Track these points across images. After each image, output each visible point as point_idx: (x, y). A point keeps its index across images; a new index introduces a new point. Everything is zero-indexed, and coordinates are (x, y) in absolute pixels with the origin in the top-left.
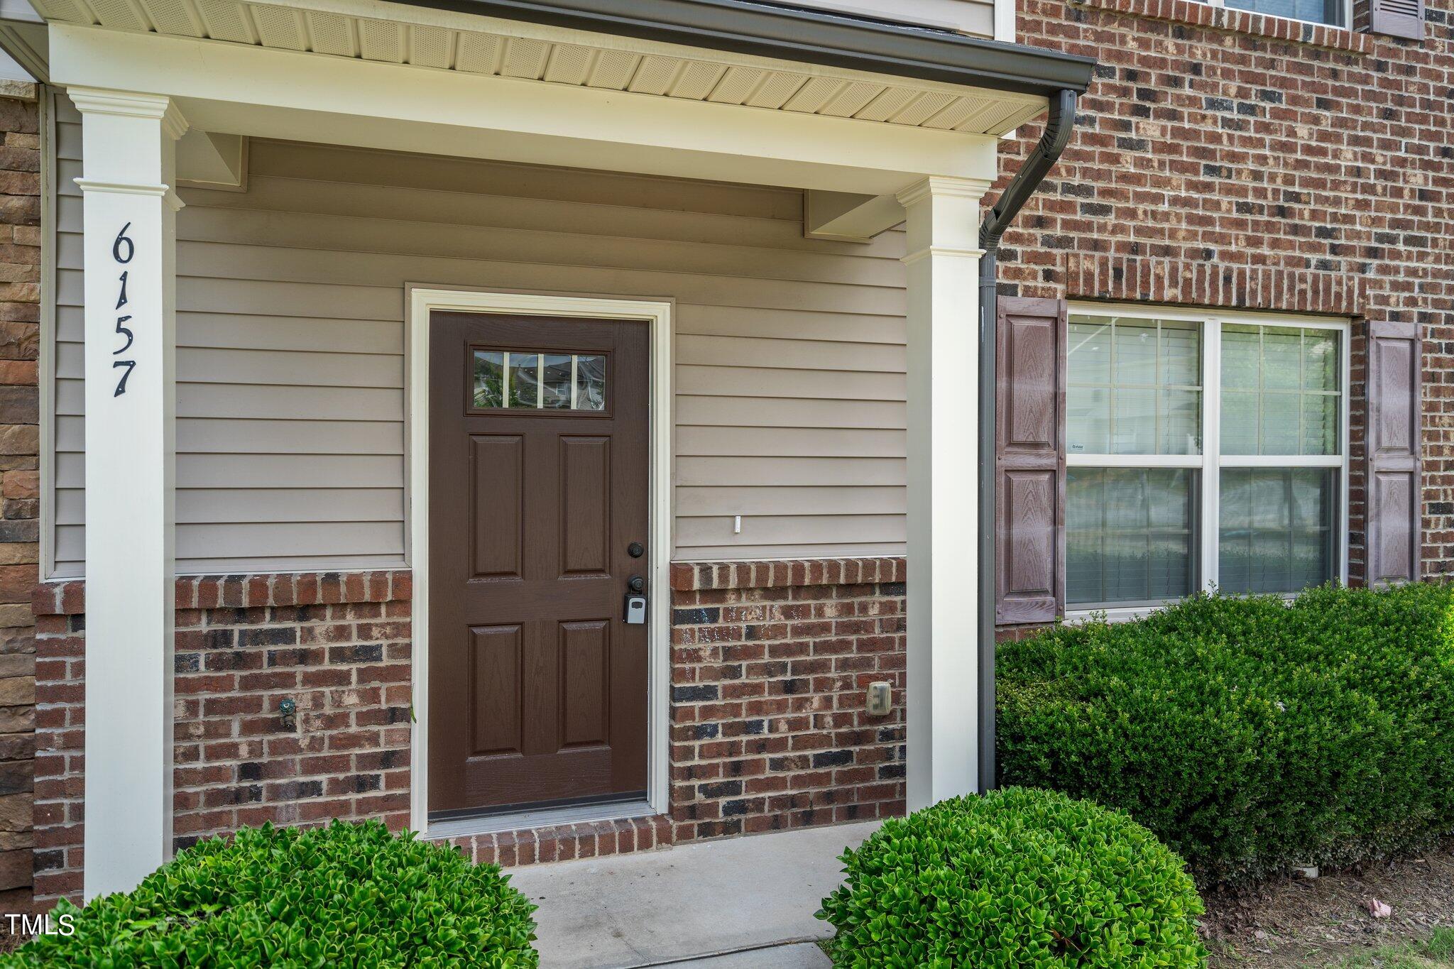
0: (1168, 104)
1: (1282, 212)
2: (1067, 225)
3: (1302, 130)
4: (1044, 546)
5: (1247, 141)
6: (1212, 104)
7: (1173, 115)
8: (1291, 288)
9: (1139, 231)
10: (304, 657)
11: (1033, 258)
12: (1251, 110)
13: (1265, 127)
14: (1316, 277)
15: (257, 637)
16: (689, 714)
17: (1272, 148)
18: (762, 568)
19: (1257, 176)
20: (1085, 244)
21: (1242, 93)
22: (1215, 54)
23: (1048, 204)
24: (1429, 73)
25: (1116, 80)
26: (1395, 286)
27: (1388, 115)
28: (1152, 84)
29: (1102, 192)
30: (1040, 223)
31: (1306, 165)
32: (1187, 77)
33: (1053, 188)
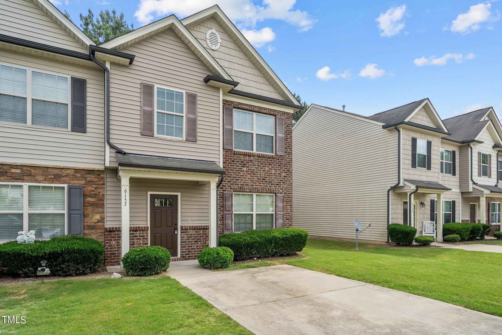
0: (247, 166)
1: (264, 179)
2: (233, 182)
3: (267, 168)
4: (230, 224)
5: (259, 170)
6: (254, 165)
7: (248, 167)
8: (265, 190)
9: (243, 182)
10: (136, 236)
11: (229, 186)
12: (259, 166)
13: (261, 168)
14: (269, 188)
16: (183, 244)
17: (262, 171)
18: (192, 226)
19: (260, 175)
20: (236, 184)
21: (258, 164)
22: (254, 159)
23: (231, 179)
24: (285, 160)
25: (240, 163)
26: (281, 189)
27: (279, 166)
28: (245, 163)
29: (238, 177)
30: (229, 182)
31: (267, 173)
32: (250, 162)
33: (231, 177)
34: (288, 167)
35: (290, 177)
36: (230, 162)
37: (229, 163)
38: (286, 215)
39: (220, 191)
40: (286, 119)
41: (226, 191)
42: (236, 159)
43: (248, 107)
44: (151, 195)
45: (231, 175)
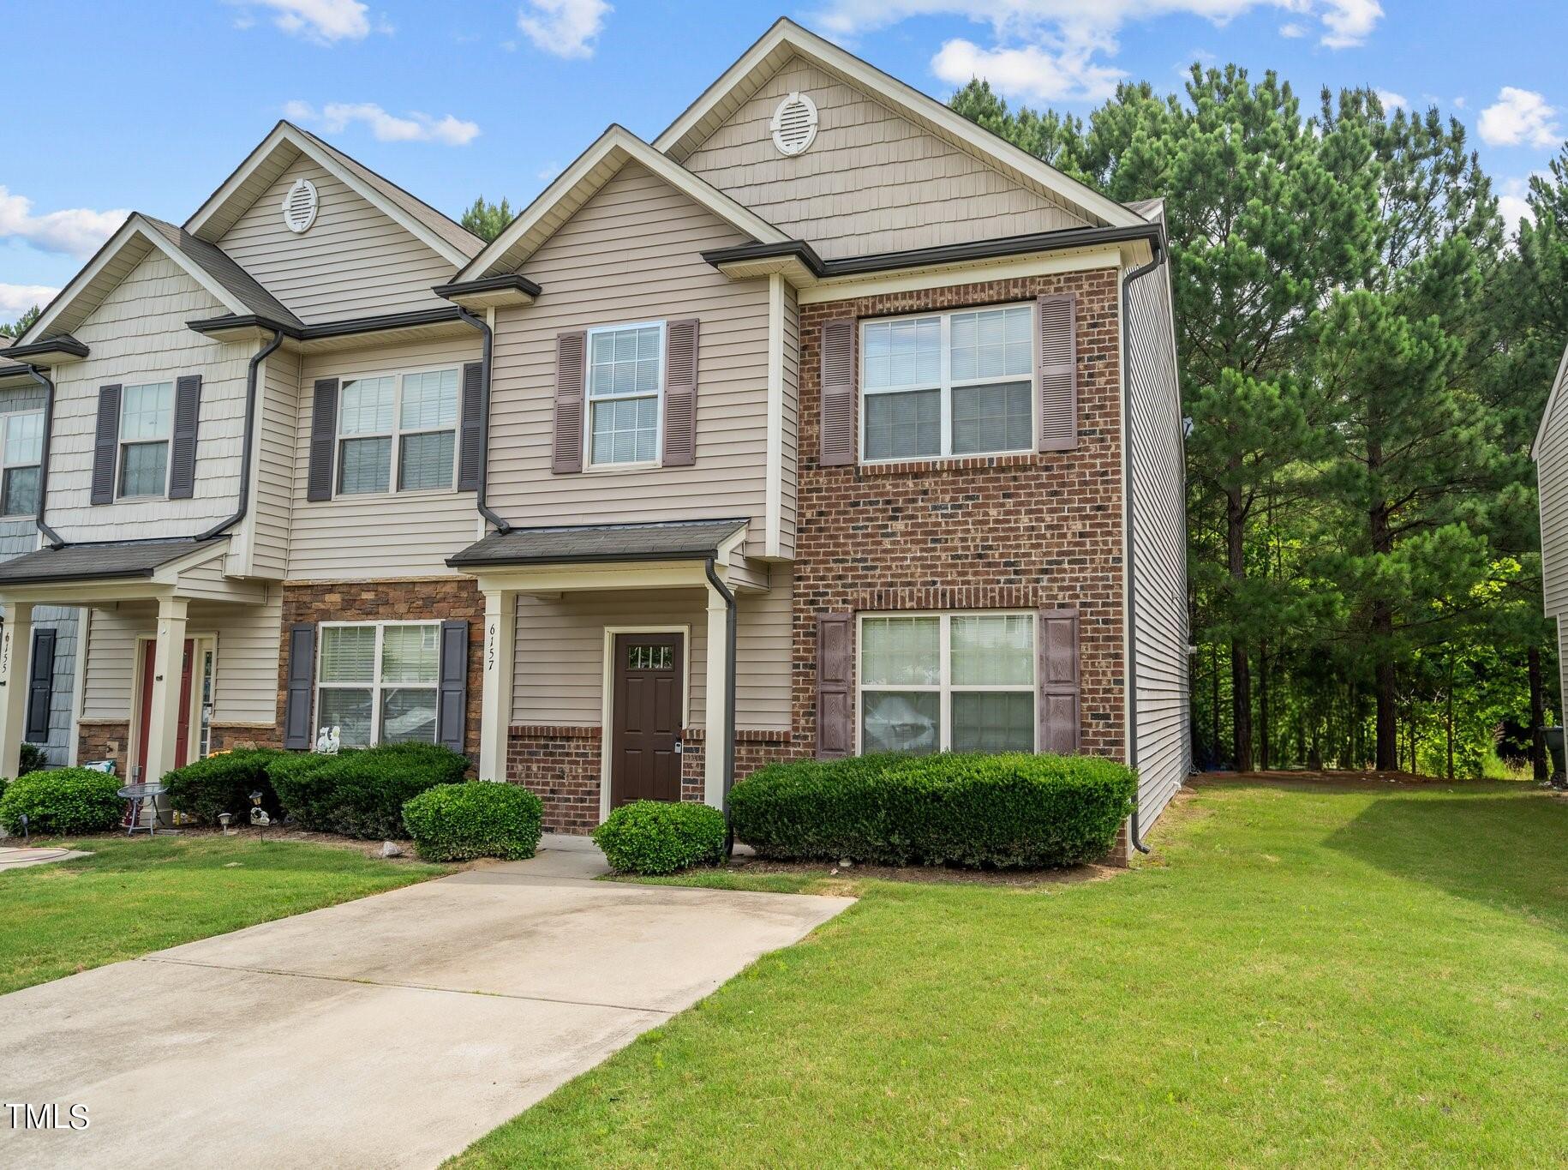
0: (910, 512)
1: (980, 556)
2: (853, 577)
3: (993, 512)
4: (840, 726)
5: (959, 523)
6: (935, 508)
7: (912, 517)
8: (985, 596)
10: (568, 754)
11: (838, 594)
12: (960, 507)
13: (969, 514)
14: (1001, 590)
15: (555, 747)
16: (688, 789)
17: (973, 524)
19: (964, 540)
20: (863, 585)
21: (953, 499)
22: (936, 483)
23: (845, 569)
24: (1085, 466)
25: (880, 506)
26: (1061, 589)
27: (1055, 493)
28: (900, 505)
29: (873, 560)
30: (840, 577)
31: (996, 530)
32: (920, 497)
33: (847, 561)
34: (1097, 491)
35: (1109, 533)
36: (842, 508)
37: (838, 513)
38: (1093, 700)
39: (808, 611)
40: (1086, 300)
41: (826, 610)
42: (866, 495)
43: (911, 302)
44: (614, 635)
45: (847, 553)
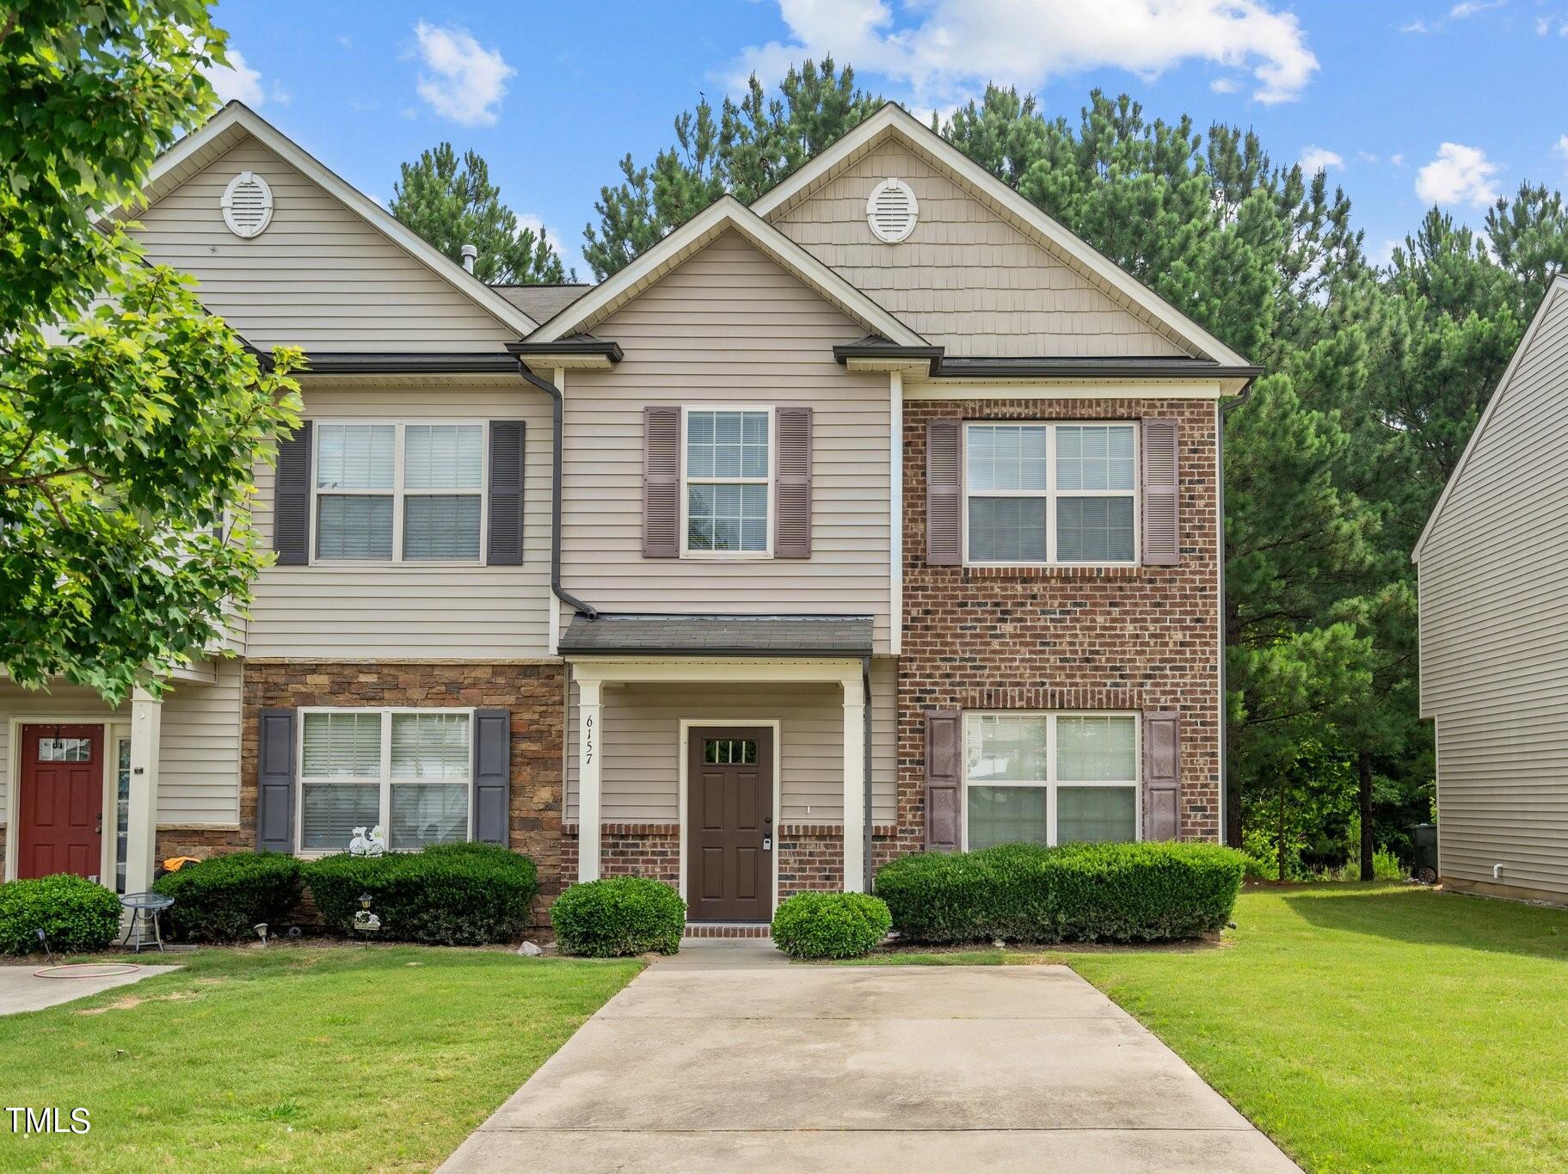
0: (1018, 615)
1: (1087, 660)
2: (961, 675)
3: (1100, 619)
4: (951, 823)
5: (1067, 628)
6: (1043, 612)
7: (1021, 620)
8: (1093, 698)
9: (1002, 676)
10: (642, 853)
11: (945, 692)
12: (1068, 612)
13: (1077, 620)
14: (1108, 692)
15: (627, 845)
16: (786, 886)
17: (1081, 630)
18: (814, 828)
19: (1072, 644)
20: (971, 684)
21: (1061, 605)
22: (1045, 589)
23: (952, 668)
24: (1186, 581)
25: (989, 608)
26: (1164, 693)
27: (1158, 605)
28: (1009, 607)
29: (981, 660)
30: (948, 676)
31: (1103, 636)
32: (1029, 601)
33: (955, 660)
34: (1196, 605)
35: (1207, 644)
36: (949, 608)
37: (945, 612)
38: (1192, 794)
39: (914, 708)
40: (1187, 426)
41: (934, 707)
42: (974, 597)
43: (1019, 410)
44: (690, 728)
45: (955, 652)
